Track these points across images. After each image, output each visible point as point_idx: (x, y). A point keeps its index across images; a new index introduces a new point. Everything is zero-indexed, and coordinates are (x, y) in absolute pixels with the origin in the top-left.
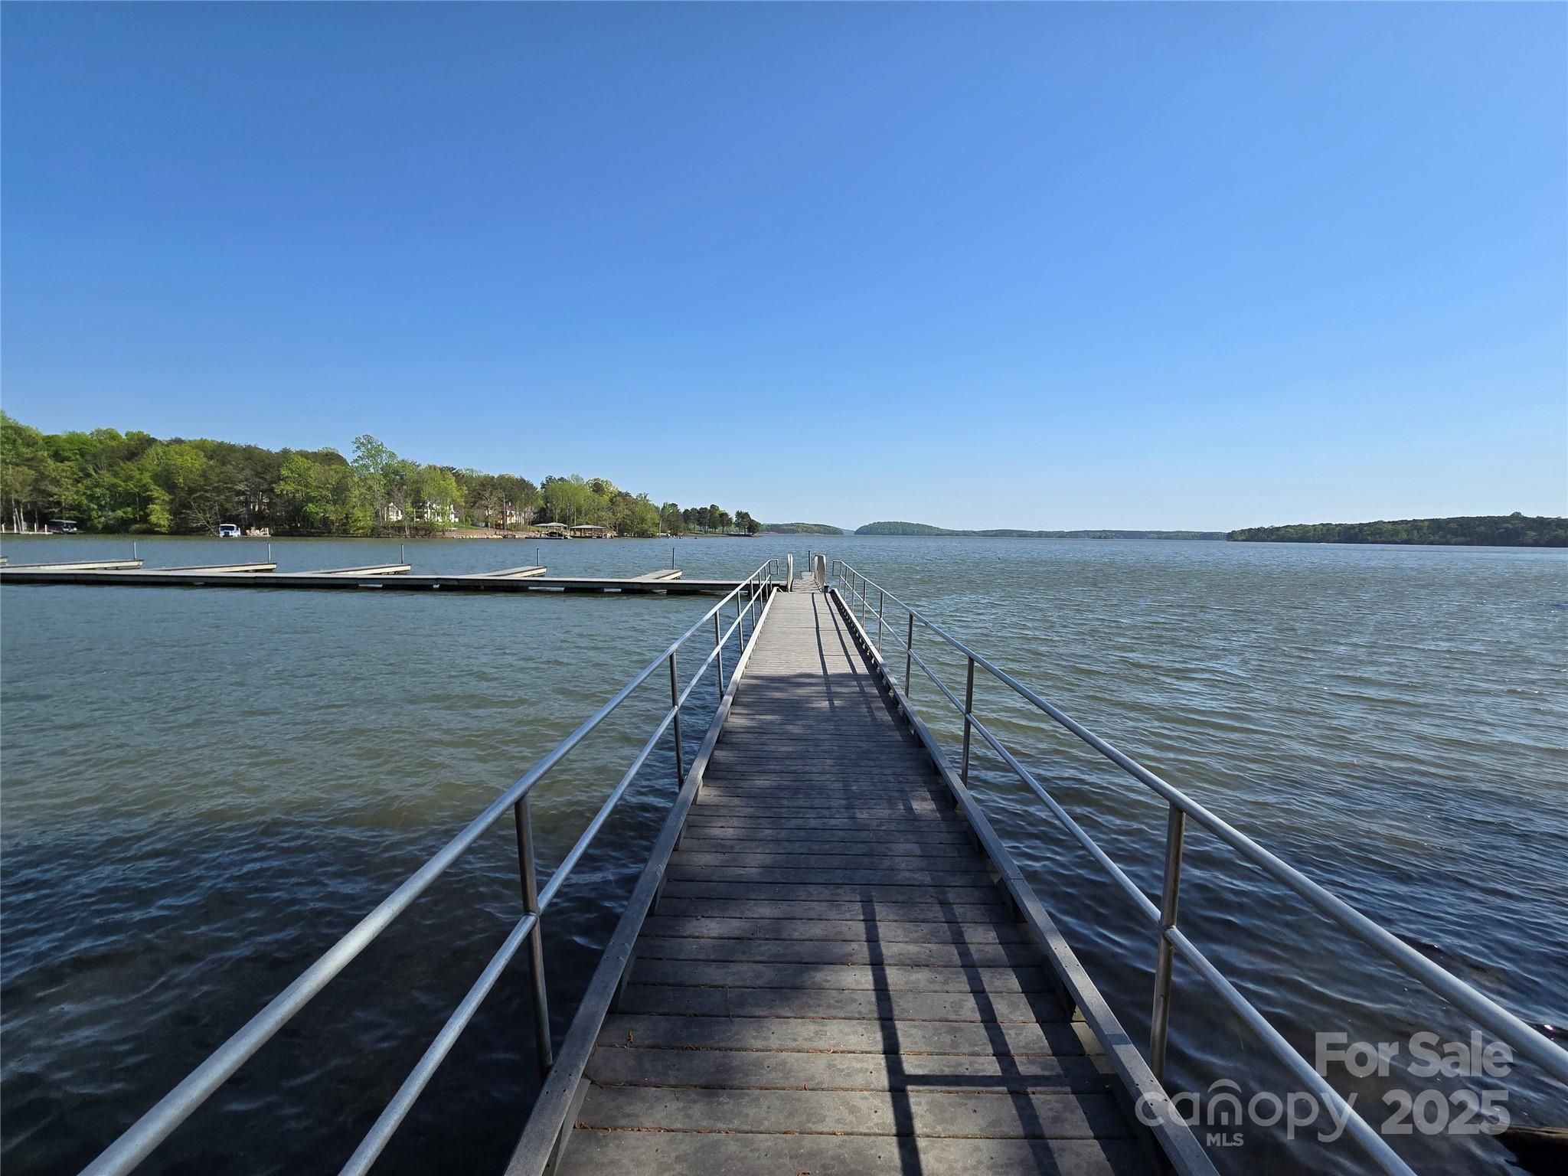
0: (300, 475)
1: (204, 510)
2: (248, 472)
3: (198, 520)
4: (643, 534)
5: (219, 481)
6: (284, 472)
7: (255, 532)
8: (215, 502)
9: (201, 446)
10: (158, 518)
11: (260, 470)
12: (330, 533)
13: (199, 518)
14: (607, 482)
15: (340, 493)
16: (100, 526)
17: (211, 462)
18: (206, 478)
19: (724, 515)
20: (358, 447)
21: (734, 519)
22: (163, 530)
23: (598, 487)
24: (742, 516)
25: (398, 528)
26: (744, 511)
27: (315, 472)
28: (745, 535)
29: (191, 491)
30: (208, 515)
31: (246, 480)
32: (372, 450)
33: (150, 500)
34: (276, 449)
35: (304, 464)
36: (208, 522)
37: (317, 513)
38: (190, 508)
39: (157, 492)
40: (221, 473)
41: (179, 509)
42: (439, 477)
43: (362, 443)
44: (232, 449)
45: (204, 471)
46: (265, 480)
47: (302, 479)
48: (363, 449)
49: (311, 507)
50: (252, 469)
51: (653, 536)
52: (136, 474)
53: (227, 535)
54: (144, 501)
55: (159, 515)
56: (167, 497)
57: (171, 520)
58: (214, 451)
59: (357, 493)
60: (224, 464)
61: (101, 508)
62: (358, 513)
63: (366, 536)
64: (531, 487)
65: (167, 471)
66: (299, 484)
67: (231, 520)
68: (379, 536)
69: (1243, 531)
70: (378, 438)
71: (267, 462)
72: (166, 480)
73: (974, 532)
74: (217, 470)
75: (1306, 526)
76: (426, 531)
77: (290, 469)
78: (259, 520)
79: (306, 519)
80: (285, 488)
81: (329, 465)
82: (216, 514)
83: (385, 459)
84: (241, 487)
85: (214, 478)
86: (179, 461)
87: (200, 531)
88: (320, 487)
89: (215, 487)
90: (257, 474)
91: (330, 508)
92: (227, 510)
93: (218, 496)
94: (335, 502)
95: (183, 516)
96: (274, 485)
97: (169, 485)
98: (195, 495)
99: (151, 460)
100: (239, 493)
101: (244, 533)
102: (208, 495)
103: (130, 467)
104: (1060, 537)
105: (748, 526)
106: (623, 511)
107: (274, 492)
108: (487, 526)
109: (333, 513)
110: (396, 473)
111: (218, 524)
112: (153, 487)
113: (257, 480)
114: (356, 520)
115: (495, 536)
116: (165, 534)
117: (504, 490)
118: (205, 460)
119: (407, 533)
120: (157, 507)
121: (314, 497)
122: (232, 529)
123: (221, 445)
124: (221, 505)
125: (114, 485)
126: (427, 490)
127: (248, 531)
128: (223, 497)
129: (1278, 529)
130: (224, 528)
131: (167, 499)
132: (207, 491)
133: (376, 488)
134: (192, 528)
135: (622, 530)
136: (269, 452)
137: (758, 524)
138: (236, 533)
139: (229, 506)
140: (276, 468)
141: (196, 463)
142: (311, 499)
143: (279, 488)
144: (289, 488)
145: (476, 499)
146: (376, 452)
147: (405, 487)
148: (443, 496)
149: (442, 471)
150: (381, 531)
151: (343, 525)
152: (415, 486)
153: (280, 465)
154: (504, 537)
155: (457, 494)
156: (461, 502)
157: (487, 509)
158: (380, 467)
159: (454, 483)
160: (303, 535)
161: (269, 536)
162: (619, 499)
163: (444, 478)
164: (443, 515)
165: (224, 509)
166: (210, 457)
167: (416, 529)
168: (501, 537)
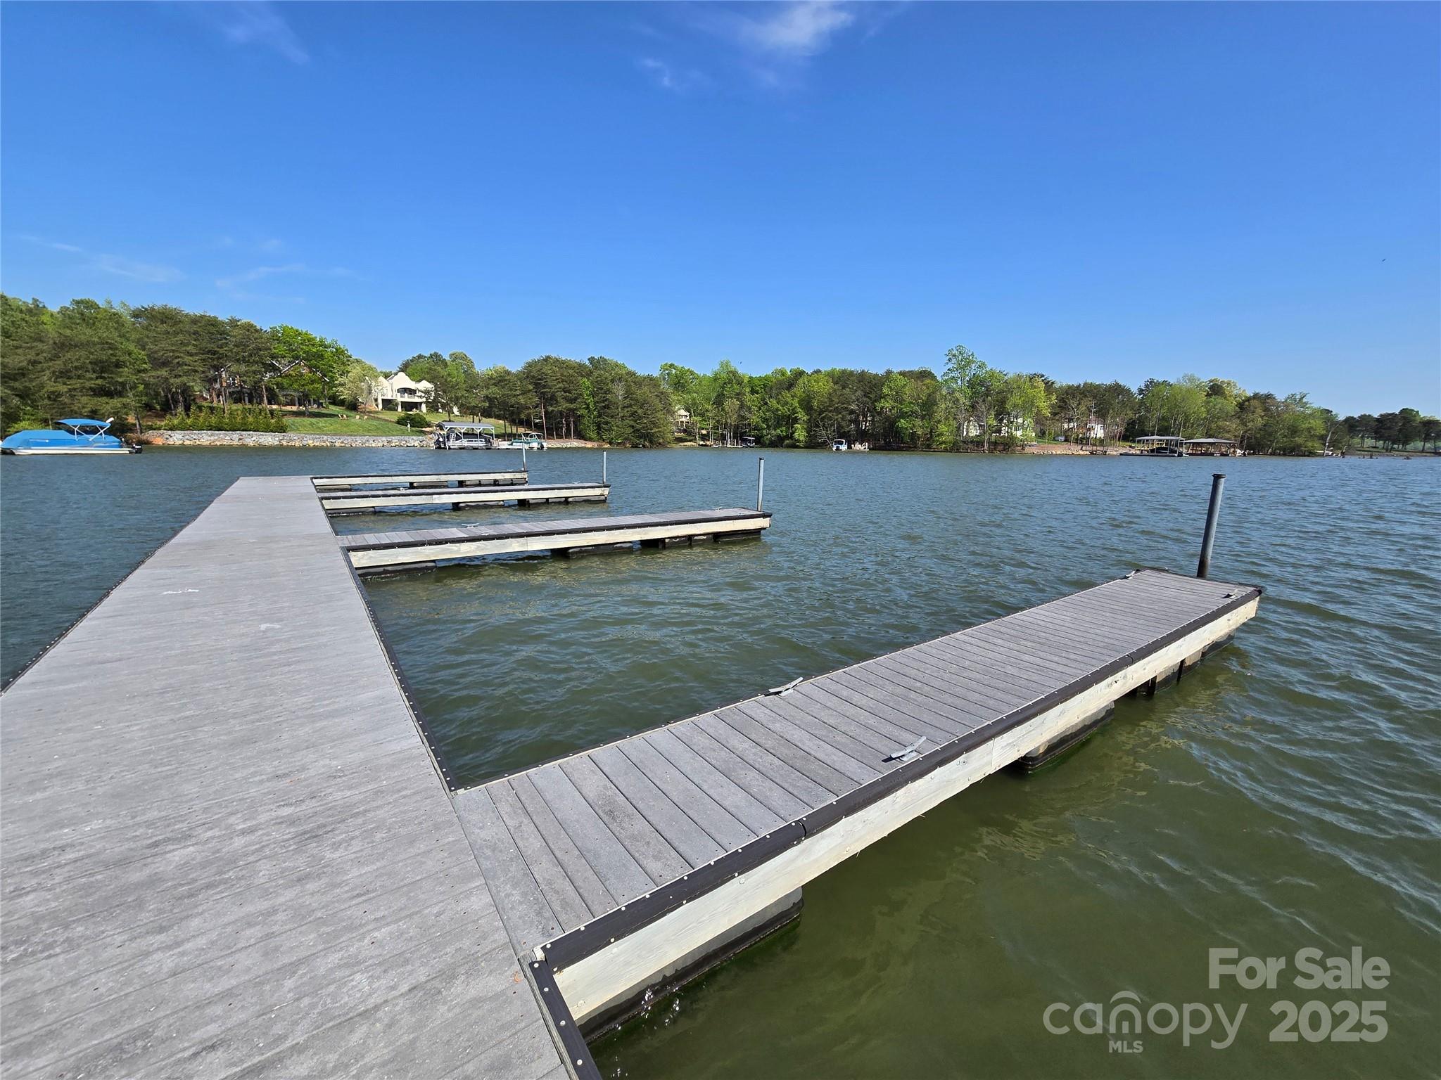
0: (897, 393)
1: (827, 428)
2: (859, 393)
3: (822, 436)
4: (1292, 451)
5: (839, 403)
6: (885, 390)
7: (858, 447)
8: (834, 420)
9: (831, 375)
10: (800, 436)
11: (868, 390)
12: (915, 447)
13: (823, 435)
14: (1229, 384)
15: (928, 406)
16: (767, 442)
17: (836, 387)
18: (831, 401)
20: (950, 360)
22: (801, 445)
23: (1216, 390)
25: (977, 443)
27: (910, 389)
29: (821, 412)
30: (828, 432)
31: (858, 400)
32: (962, 361)
33: (796, 420)
34: (881, 372)
35: (901, 381)
36: (828, 438)
37: (907, 429)
38: (818, 426)
39: (802, 415)
40: (841, 395)
41: (811, 427)
42: (1027, 385)
43: (954, 356)
45: (830, 394)
46: (870, 398)
47: (898, 396)
48: (954, 361)
49: (903, 423)
50: (862, 390)
51: (1311, 454)
52: (789, 400)
53: (838, 449)
54: (791, 421)
55: (800, 434)
56: (806, 418)
57: (807, 436)
58: (839, 378)
59: (943, 406)
60: (844, 388)
61: (769, 427)
62: (942, 428)
63: (946, 450)
64: (1128, 391)
65: (808, 396)
66: (896, 401)
67: (845, 435)
68: (958, 451)
70: (969, 348)
71: (874, 382)
72: (807, 405)
74: (839, 393)
76: (1006, 446)
77: (890, 388)
78: (862, 436)
79: (898, 433)
80: (886, 404)
81: (924, 381)
82: (834, 431)
83: (974, 370)
84: (853, 407)
85: (835, 399)
86: (816, 388)
87: (822, 446)
88: (912, 403)
89: (836, 408)
90: (866, 394)
91: (918, 422)
93: (837, 415)
94: (923, 417)
95: (814, 433)
96: (876, 403)
97: (808, 408)
98: (823, 415)
99: (798, 390)
100: (852, 412)
101: (850, 447)
102: (831, 415)
103: (787, 395)
106: (1257, 420)
107: (876, 410)
108: (1066, 440)
109: (919, 426)
110: (982, 383)
111: (834, 439)
112: (799, 410)
113: (865, 399)
114: (938, 435)
115: (1082, 453)
116: (803, 448)
117: (1095, 397)
118: (832, 385)
119: (986, 448)
120: (799, 426)
121: (906, 413)
122: (841, 443)
123: (844, 372)
124: (839, 423)
125: (777, 410)
126: (1015, 399)
127: (853, 446)
128: (840, 416)
130: (837, 443)
131: (806, 420)
132: (830, 411)
133: (962, 400)
134: (818, 443)
135: (1256, 445)
136: (876, 376)
138: (844, 447)
139: (843, 424)
140: (880, 387)
141: (827, 388)
142: (903, 415)
143: (880, 405)
144: (888, 405)
145: (1058, 410)
146: (965, 363)
147: (989, 398)
148: (1028, 406)
149: (1031, 379)
150: (960, 446)
151: (928, 439)
152: (1000, 396)
153: (883, 385)
154: (1092, 453)
155: (1044, 405)
156: (1047, 413)
157: (1070, 420)
158: (967, 378)
159: (1042, 392)
160: (894, 450)
161: (867, 450)
162: (1255, 403)
163: (1033, 387)
164: (1022, 428)
165: (840, 426)
166: (836, 383)
167: (994, 445)
168: (1088, 453)
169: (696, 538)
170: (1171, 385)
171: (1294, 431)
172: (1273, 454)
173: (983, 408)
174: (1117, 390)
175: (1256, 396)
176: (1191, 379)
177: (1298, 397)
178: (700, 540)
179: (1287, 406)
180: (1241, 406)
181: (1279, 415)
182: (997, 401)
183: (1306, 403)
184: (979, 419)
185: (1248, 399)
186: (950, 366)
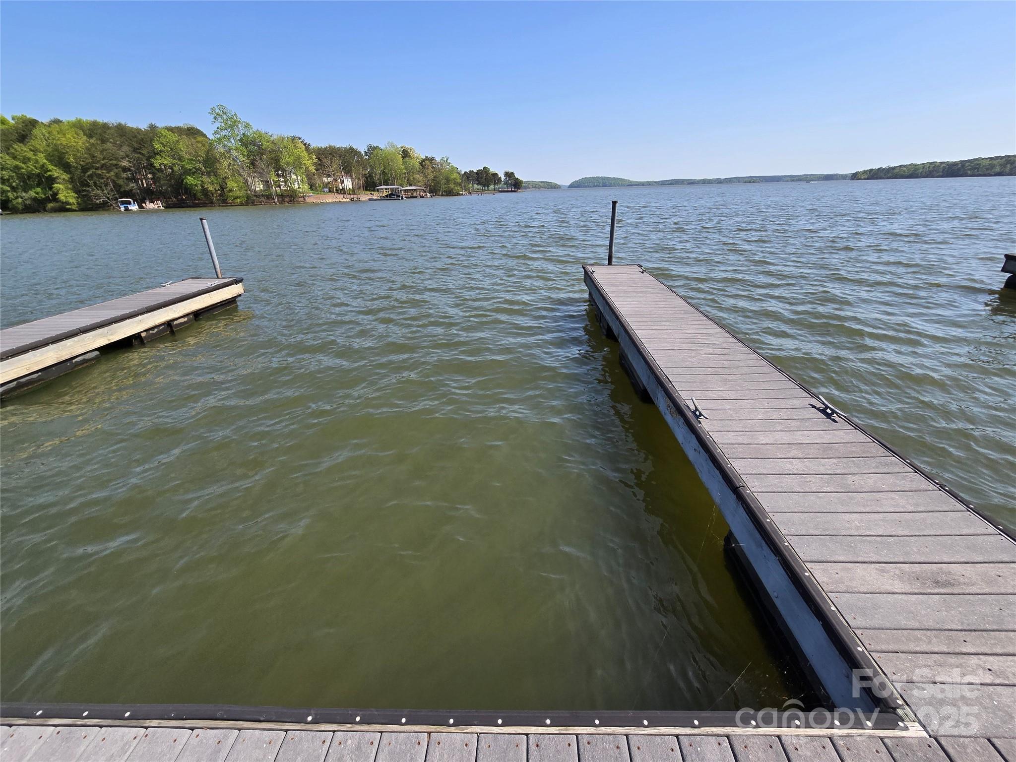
0: (171, 149)
1: (101, 187)
2: (126, 148)
3: (99, 197)
4: (450, 193)
5: (104, 159)
6: (158, 146)
7: (149, 206)
8: (107, 179)
9: (78, 125)
10: (66, 197)
11: (136, 145)
12: (211, 203)
13: (100, 195)
14: (411, 150)
15: (210, 163)
16: (20, 207)
17: (92, 141)
18: (92, 156)
19: (495, 175)
20: (215, 118)
21: (503, 178)
22: (74, 207)
23: (405, 153)
24: (509, 175)
25: (266, 196)
26: (510, 171)
27: (185, 145)
28: (512, 191)
29: (85, 170)
30: (105, 191)
31: (128, 156)
32: (227, 120)
33: (52, 180)
34: (143, 126)
35: (172, 137)
36: (108, 198)
37: (196, 185)
38: (88, 186)
40: (104, 150)
41: (80, 186)
42: (291, 146)
43: (218, 115)
44: (105, 126)
45: (88, 149)
46: (143, 155)
47: (175, 154)
48: (219, 120)
49: (190, 180)
50: (128, 145)
51: (458, 194)
52: (30, 155)
53: (127, 209)
55: (66, 194)
56: (66, 176)
57: (78, 198)
59: (226, 163)
60: (103, 141)
61: (14, 189)
62: (231, 184)
63: (241, 204)
64: (360, 153)
65: (57, 150)
66: (174, 158)
67: (128, 194)
68: (253, 204)
69: (865, 172)
70: (231, 109)
71: (139, 137)
72: (59, 160)
73: (656, 182)
74: (100, 148)
75: (915, 165)
76: (290, 198)
77: (162, 144)
78: (150, 194)
79: (188, 190)
80: (163, 162)
81: (195, 138)
82: (112, 190)
83: (242, 130)
84: (125, 163)
85: (98, 155)
86: (64, 141)
87: (103, 207)
88: (192, 160)
89: (103, 164)
90: (135, 150)
91: (205, 179)
92: (120, 186)
93: (108, 173)
94: (209, 174)
95: (84, 193)
96: (152, 160)
97: (66, 167)
98: (89, 173)
100: (125, 170)
101: (141, 207)
102: (99, 172)
103: (24, 149)
104: (718, 183)
105: (514, 184)
106: (431, 173)
107: (154, 167)
108: (330, 191)
110: (253, 142)
111: (116, 199)
112: (51, 167)
113: (136, 155)
114: (230, 190)
115: (345, 200)
116: (76, 211)
117: (340, 157)
118: (85, 138)
119: (276, 200)
120: (61, 186)
121: (190, 170)
122: (129, 203)
123: (95, 124)
124: (113, 181)
125: (17, 167)
126: (285, 159)
127: (144, 205)
128: (112, 173)
129: (894, 168)
130: (123, 203)
131: (66, 178)
132: (97, 169)
133: (241, 158)
134: (97, 204)
135: (434, 190)
136: (139, 131)
137: (521, 182)
138: (134, 207)
139: (121, 182)
140: (149, 143)
141: (81, 142)
142: (188, 172)
143: (157, 162)
144: (166, 162)
145: (319, 167)
146: (232, 124)
147: (265, 156)
148: (298, 164)
149: (293, 140)
150: (251, 200)
151: (221, 195)
152: (273, 155)
153: (152, 140)
154: (351, 200)
155: (309, 162)
156: (313, 169)
157: (329, 176)
158: (238, 138)
159: (305, 152)
160: (190, 207)
161: (162, 208)
162: (427, 162)
163: (296, 147)
164: (298, 182)
165: (117, 187)
166: (90, 136)
167: (282, 197)
168: (349, 200)
169: (176, 322)
170: (382, 150)
171: (448, 180)
172: (442, 195)
173: (261, 165)
174: (352, 151)
175: (427, 158)
176: (393, 146)
177: (445, 159)
178: (181, 324)
179: (441, 165)
180: (421, 163)
181: (439, 170)
182: (272, 159)
183: (450, 163)
184: (261, 174)
185: (424, 161)
186: (218, 124)
